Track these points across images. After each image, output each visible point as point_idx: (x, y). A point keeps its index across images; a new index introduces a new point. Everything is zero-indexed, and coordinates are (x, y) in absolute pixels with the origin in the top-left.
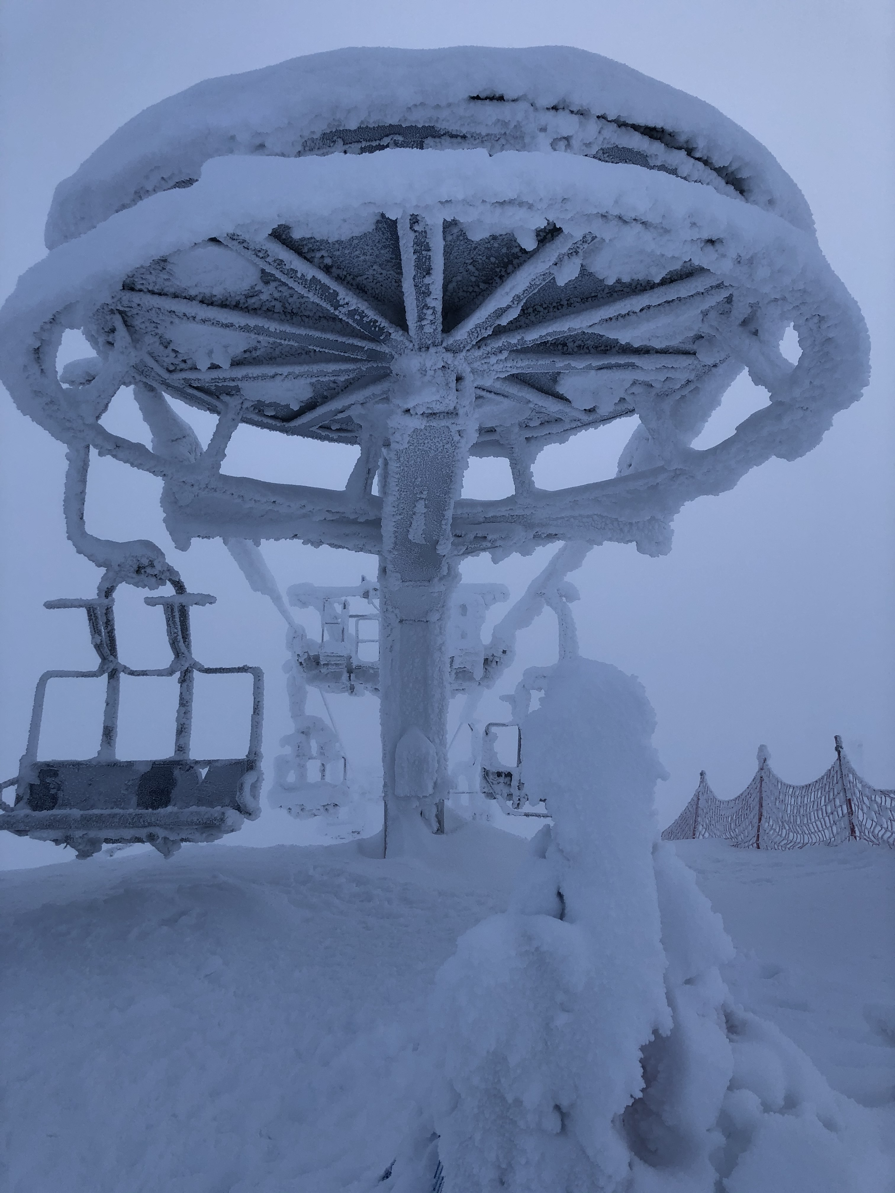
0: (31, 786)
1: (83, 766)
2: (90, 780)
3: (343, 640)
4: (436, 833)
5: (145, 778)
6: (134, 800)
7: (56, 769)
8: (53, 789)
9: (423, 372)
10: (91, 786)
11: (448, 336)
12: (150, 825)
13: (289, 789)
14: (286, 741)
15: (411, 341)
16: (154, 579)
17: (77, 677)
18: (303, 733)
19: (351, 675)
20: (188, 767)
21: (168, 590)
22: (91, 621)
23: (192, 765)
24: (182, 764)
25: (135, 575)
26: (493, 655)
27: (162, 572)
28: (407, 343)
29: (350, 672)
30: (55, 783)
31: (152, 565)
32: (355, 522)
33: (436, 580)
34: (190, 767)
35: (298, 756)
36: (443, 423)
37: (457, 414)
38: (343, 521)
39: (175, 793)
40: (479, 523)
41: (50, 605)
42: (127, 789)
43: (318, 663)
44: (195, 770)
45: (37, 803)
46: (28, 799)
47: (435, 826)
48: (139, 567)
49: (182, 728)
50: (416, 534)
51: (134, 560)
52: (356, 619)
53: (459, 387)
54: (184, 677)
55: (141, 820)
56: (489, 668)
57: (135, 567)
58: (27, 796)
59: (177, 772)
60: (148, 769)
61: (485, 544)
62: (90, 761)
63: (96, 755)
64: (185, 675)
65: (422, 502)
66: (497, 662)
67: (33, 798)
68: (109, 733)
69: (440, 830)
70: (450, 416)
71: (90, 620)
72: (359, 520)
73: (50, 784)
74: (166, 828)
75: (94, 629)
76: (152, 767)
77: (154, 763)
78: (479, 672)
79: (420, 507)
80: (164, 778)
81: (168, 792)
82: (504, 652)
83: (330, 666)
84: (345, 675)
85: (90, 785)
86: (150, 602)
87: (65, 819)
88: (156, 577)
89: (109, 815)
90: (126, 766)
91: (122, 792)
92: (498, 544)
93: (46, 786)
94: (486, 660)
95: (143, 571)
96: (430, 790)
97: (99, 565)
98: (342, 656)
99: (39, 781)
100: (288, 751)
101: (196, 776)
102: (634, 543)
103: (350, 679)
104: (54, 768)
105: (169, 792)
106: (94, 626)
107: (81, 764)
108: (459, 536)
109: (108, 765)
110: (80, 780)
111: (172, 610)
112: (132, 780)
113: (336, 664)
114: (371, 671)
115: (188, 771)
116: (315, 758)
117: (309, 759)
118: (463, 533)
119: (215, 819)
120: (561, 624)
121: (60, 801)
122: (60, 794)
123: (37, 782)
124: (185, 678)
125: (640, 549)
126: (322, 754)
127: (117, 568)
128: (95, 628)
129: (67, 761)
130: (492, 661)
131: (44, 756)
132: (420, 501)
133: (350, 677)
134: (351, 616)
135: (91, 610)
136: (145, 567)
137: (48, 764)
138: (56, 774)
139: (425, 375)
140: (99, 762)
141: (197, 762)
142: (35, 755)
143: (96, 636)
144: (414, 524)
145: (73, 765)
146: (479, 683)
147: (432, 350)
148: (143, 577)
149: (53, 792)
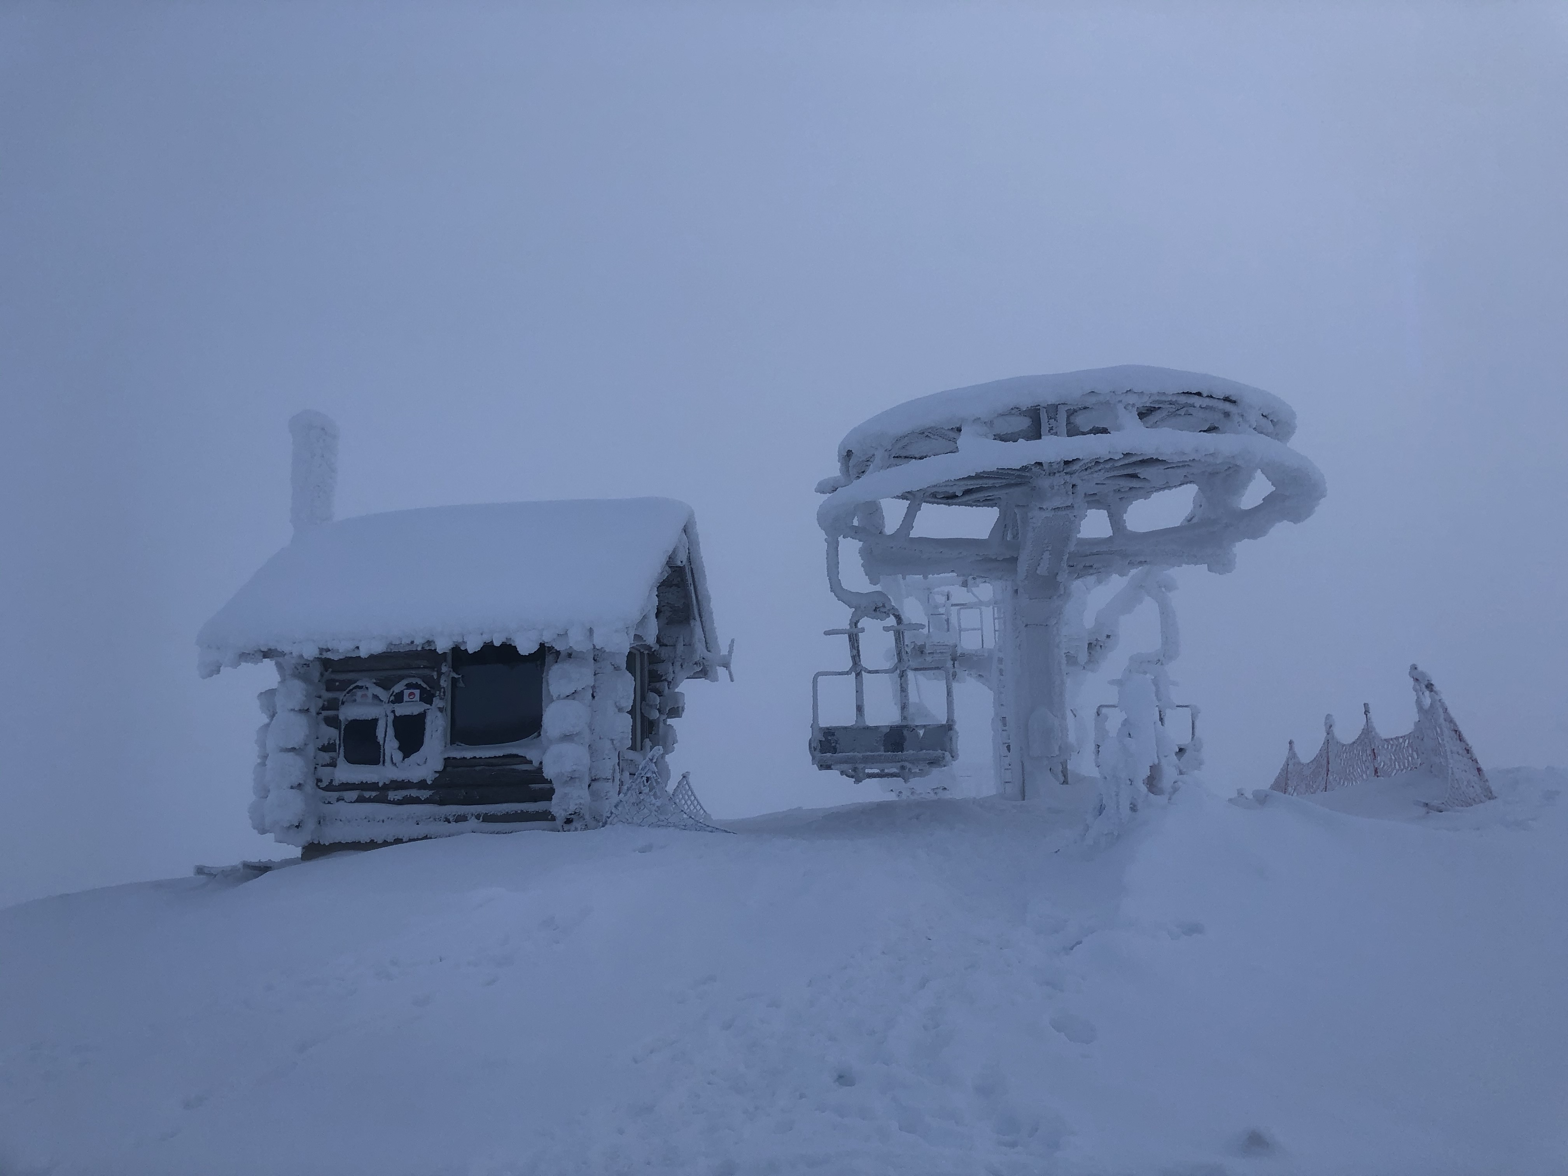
0: (820, 741)
1: (849, 729)
2: (853, 737)
3: (948, 630)
4: (1062, 784)
5: (887, 735)
6: (882, 748)
7: (833, 731)
8: (833, 742)
9: (1052, 487)
11: (1067, 467)
12: (902, 761)
15: (1044, 471)
16: (885, 614)
19: (955, 662)
21: (891, 621)
22: (850, 642)
24: (908, 728)
25: (872, 613)
26: (1097, 640)
27: (889, 610)
28: (1042, 472)
29: (954, 660)
30: (834, 739)
31: (884, 606)
32: (996, 560)
33: (1055, 597)
34: (913, 729)
36: (1064, 513)
37: (1073, 507)
38: (987, 560)
39: (906, 744)
40: (1087, 556)
41: (827, 633)
42: (877, 743)
43: (922, 652)
44: (916, 731)
45: (824, 749)
46: (820, 749)
47: (1062, 779)
48: (876, 608)
50: (1042, 570)
51: (870, 603)
52: (958, 607)
53: (1074, 491)
55: (897, 758)
56: (1093, 652)
57: (874, 608)
58: (819, 747)
59: (905, 732)
60: (887, 730)
61: (1091, 571)
62: (852, 726)
63: (855, 722)
64: (903, 673)
65: (1048, 553)
66: (1101, 646)
68: (860, 709)
69: (1065, 782)
70: (1068, 508)
72: (998, 559)
73: (831, 740)
74: (910, 763)
75: (852, 646)
76: (889, 729)
77: (890, 727)
78: (1083, 657)
79: (1046, 555)
80: (898, 735)
81: (902, 744)
82: (1108, 636)
83: (935, 655)
84: (949, 664)
85: (854, 740)
86: (886, 629)
87: (843, 759)
89: (878, 755)
90: (874, 729)
91: (875, 744)
92: (1100, 570)
93: (829, 741)
94: (1090, 644)
95: (878, 610)
96: (1057, 753)
97: (851, 607)
98: (947, 645)
99: (824, 738)
101: (917, 735)
102: (1207, 565)
103: (954, 666)
104: (831, 731)
107: (847, 728)
108: (1071, 566)
109: (864, 729)
110: (848, 737)
111: (899, 633)
112: (880, 736)
113: (941, 653)
114: (975, 659)
115: (912, 731)
118: (1075, 564)
119: (940, 757)
120: (1162, 613)
121: (838, 750)
122: (838, 745)
125: (1210, 570)
127: (861, 608)
129: (838, 726)
130: (1096, 645)
131: (824, 723)
132: (1046, 552)
133: (954, 664)
134: (952, 605)
136: (879, 607)
137: (828, 729)
138: (833, 734)
139: (1053, 489)
140: (858, 727)
141: (917, 726)
142: (818, 723)
143: (851, 650)
144: (1041, 565)
145: (842, 729)
146: (1084, 667)
147: (1057, 475)
148: (877, 613)
149: (833, 745)
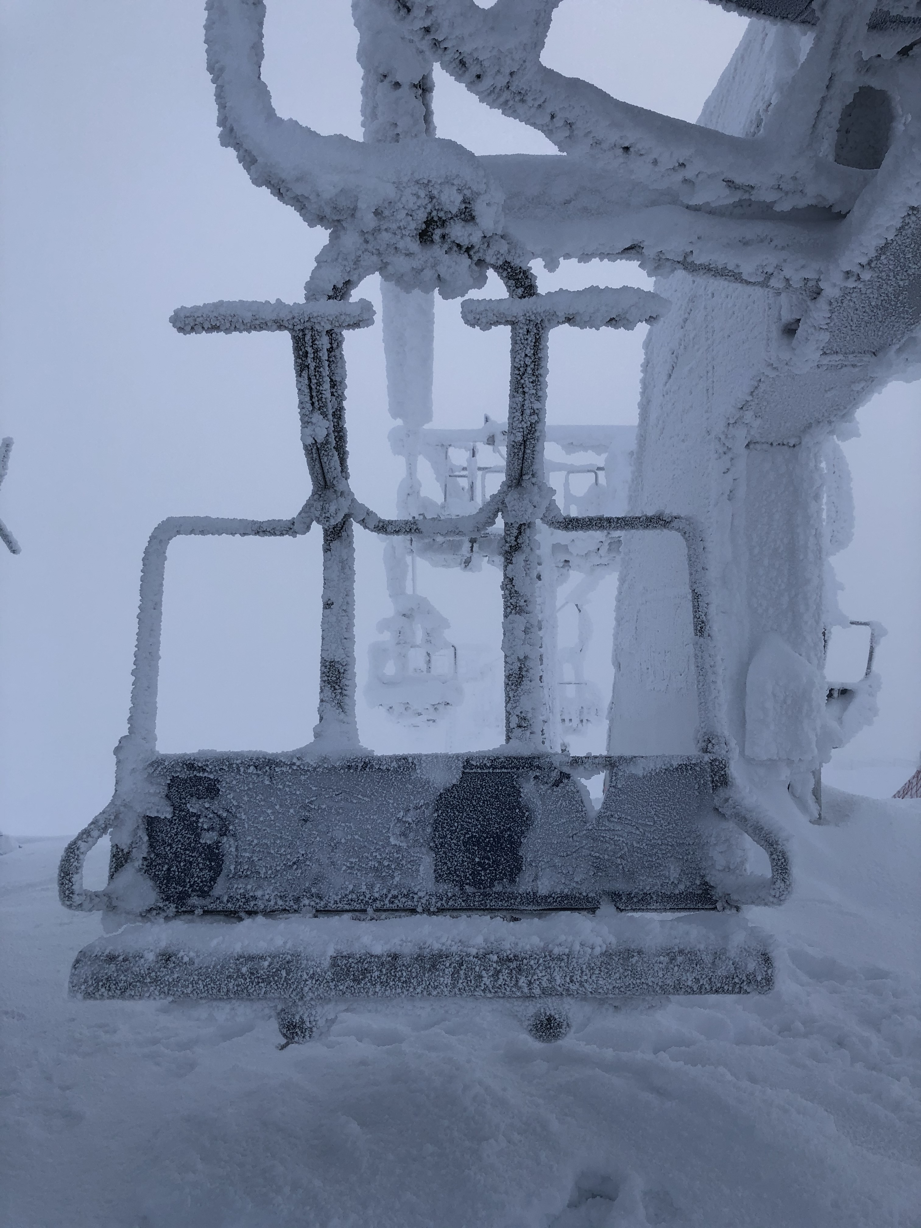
0: (151, 823)
1: (284, 769)
2: (305, 807)
3: (472, 499)
5: (449, 802)
7: (212, 777)
8: (208, 830)
10: (309, 824)
13: (387, 683)
14: (384, 625)
17: (244, 534)
18: (404, 615)
19: (474, 545)
20: (555, 775)
22: (305, 374)
23: (566, 770)
24: (538, 767)
25: (414, 246)
30: (211, 815)
31: (466, 214)
34: (560, 774)
35: (398, 643)
41: (186, 322)
42: (404, 834)
44: (574, 783)
45: (169, 869)
46: (145, 859)
48: (430, 220)
49: (520, 668)
51: (422, 194)
54: (517, 538)
57: (421, 218)
58: (141, 852)
59: (529, 789)
60: (454, 778)
62: (300, 754)
63: (310, 738)
64: (520, 533)
67: (157, 855)
71: (301, 368)
73: (199, 816)
75: (312, 397)
76: (463, 773)
77: (468, 762)
80: (497, 804)
81: (511, 843)
84: (467, 545)
85: (305, 821)
87: (284, 973)
88: (470, 257)
90: (396, 771)
91: (393, 841)
93: (188, 823)
95: (439, 232)
99: (170, 809)
100: (387, 636)
101: (577, 801)
103: (471, 550)
104: (206, 774)
105: (514, 845)
106: (311, 388)
107: (277, 765)
109: (349, 767)
110: (277, 807)
112: (416, 808)
115: (556, 784)
116: (418, 646)
117: (411, 647)
122: (229, 845)
123: (166, 813)
124: (519, 541)
126: (429, 641)
127: (369, 221)
128: (314, 394)
129: (238, 755)
133: (472, 547)
134: (480, 469)
135: (308, 337)
136: (444, 221)
137: (189, 764)
138: (212, 790)
140: (325, 759)
141: (576, 761)
142: (150, 737)
143: (317, 417)
145: (256, 767)
148: (437, 251)
149: (208, 838)
